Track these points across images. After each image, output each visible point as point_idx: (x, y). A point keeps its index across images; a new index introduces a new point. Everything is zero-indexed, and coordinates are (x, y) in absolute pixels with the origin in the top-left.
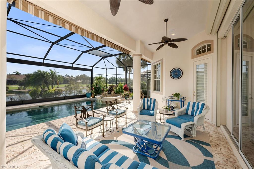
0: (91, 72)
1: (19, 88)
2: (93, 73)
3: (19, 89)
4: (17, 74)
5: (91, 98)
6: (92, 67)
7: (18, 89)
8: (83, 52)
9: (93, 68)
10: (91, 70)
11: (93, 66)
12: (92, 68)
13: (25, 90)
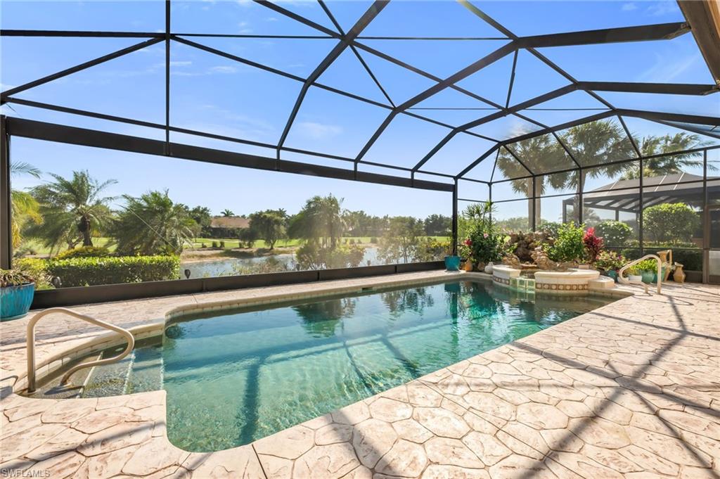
0: (452, 193)
1: (240, 244)
2: (458, 198)
3: (241, 246)
4: (228, 214)
5: (463, 272)
6: (456, 178)
7: (238, 246)
8: (456, 130)
9: (459, 180)
10: (453, 189)
11: (459, 176)
12: (456, 182)
13: (251, 250)
